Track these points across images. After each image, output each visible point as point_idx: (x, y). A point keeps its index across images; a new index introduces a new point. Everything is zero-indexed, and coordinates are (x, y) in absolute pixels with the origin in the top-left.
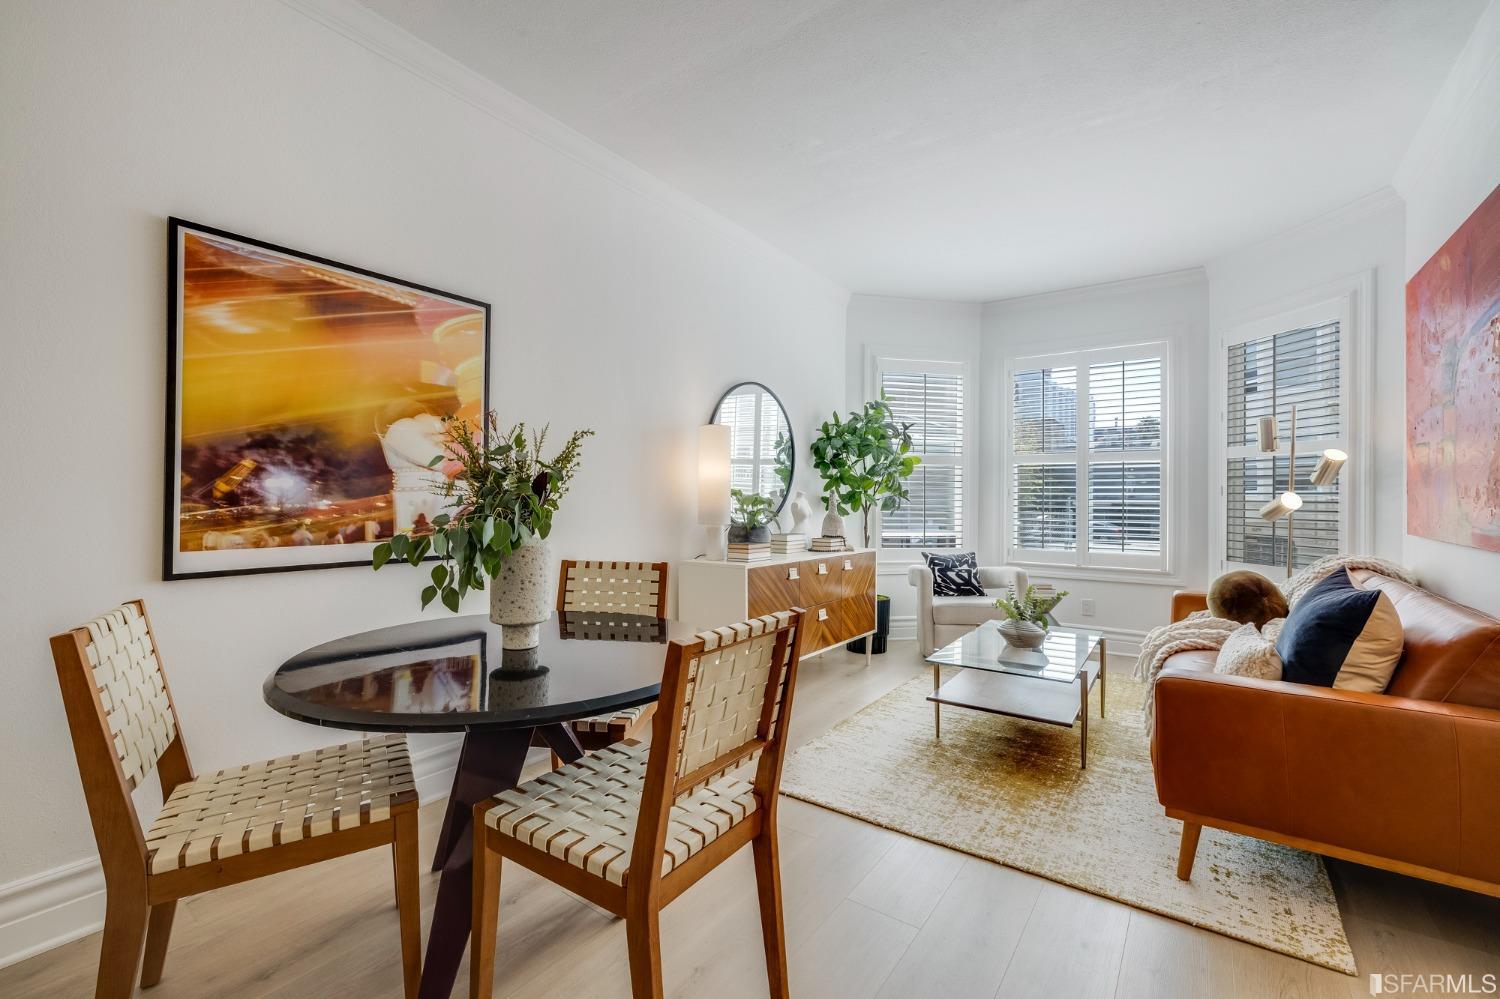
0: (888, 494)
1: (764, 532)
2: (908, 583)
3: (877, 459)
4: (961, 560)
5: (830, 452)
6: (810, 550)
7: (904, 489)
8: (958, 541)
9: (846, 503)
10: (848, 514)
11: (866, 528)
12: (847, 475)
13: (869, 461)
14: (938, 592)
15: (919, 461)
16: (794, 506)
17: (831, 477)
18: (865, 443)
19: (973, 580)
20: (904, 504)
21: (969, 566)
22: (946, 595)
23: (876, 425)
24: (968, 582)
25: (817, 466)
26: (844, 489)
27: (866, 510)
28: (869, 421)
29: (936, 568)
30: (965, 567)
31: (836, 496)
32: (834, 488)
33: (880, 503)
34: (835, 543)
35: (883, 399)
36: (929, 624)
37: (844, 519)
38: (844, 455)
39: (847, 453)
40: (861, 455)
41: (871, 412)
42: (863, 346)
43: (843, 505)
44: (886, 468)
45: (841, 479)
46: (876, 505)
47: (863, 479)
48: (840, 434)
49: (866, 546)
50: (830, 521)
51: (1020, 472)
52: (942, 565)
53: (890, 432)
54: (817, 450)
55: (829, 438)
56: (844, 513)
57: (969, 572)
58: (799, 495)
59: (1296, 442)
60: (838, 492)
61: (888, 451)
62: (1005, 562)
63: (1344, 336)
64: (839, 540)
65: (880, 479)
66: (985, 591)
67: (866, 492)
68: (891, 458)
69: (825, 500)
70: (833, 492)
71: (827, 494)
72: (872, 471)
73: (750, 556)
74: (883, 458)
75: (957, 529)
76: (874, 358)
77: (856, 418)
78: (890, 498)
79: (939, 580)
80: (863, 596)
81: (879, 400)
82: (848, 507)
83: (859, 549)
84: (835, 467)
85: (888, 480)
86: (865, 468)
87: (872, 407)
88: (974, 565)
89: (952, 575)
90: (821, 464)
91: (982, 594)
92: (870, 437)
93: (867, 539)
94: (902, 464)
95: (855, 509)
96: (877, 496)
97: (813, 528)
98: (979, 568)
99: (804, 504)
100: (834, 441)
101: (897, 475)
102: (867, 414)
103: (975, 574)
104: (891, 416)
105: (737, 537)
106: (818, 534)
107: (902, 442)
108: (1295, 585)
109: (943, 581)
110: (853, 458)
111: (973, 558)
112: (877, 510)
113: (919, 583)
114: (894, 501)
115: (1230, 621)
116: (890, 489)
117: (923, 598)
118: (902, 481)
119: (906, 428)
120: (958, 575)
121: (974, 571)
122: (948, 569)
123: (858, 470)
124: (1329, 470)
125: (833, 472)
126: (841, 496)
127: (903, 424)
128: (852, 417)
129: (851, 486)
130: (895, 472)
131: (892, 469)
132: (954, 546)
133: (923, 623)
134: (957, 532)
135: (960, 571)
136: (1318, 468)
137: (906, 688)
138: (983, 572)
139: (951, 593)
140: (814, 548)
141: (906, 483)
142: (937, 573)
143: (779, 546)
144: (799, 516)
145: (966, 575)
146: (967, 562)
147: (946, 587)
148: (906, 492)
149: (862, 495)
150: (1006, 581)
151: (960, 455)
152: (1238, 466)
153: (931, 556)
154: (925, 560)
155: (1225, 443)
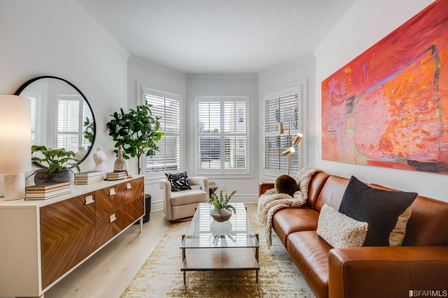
0: (149, 149)
1: (66, 174)
2: (159, 188)
3: (144, 133)
4: (182, 175)
5: (118, 128)
6: (106, 180)
7: (157, 146)
8: (178, 167)
9: (128, 153)
10: (129, 158)
11: (138, 164)
12: (128, 139)
13: (140, 133)
14: (173, 190)
15: (163, 134)
16: (95, 155)
17: (119, 140)
18: (137, 125)
19: (187, 184)
20: (157, 152)
21: (184, 178)
22: (176, 191)
23: (143, 117)
24: (185, 184)
25: (110, 134)
26: (127, 146)
27: (139, 156)
28: (140, 114)
29: (172, 180)
30: (183, 178)
31: (122, 150)
32: (121, 146)
33: (146, 153)
34: (121, 175)
35: (146, 105)
36: (169, 207)
37: (127, 161)
38: (127, 130)
39: (129, 129)
40: (135, 131)
41: (141, 110)
42: (136, 81)
43: (127, 154)
44: (149, 137)
45: (126, 141)
46: (144, 153)
47: (136, 141)
48: (124, 119)
49: (139, 174)
50: (119, 162)
51: (201, 140)
52: (174, 178)
53: (150, 121)
54: (111, 126)
55: (118, 120)
56: (127, 158)
57: (185, 180)
58: (98, 149)
59: (290, 131)
60: (124, 148)
61: (149, 129)
62: (196, 174)
63: (299, 98)
64: (124, 173)
65: (145, 142)
66: (191, 187)
67: (138, 148)
68: (151, 133)
69: (116, 151)
70: (120, 148)
71: (117, 149)
72: (141, 139)
73: (46, 195)
74: (147, 133)
75: (178, 162)
76: (141, 87)
77: (133, 112)
78: (151, 150)
79: (173, 185)
80: (138, 199)
81: (145, 105)
82: (129, 155)
83: (135, 176)
84: (121, 136)
85: (149, 142)
86: (138, 137)
87: (141, 108)
88: (186, 177)
89: (178, 182)
90: (113, 132)
91: (190, 189)
92: (140, 122)
93: (139, 170)
94: (156, 135)
95: (133, 156)
96: (144, 149)
97: (108, 166)
98: (189, 178)
99: (102, 154)
100: (120, 122)
101: (153, 140)
102: (138, 110)
103: (187, 181)
104: (151, 113)
105: (41, 179)
106: (111, 169)
107: (155, 125)
109: (175, 185)
110: (132, 132)
111: (186, 174)
112: (143, 156)
113: (164, 188)
114: (152, 152)
115: (286, 195)
116: (150, 146)
117: (167, 194)
118: (155, 142)
119: (158, 119)
120: (180, 182)
121: (187, 180)
122: (177, 180)
123: (135, 137)
124: (298, 139)
125: (120, 137)
126: (125, 149)
127: (157, 117)
128: (131, 111)
129: (131, 145)
130: (153, 138)
131: (151, 138)
132: (177, 169)
133: (167, 206)
134: (178, 163)
135: (181, 180)
136: (295, 139)
137: (161, 245)
138: (190, 179)
139: (178, 190)
140: (108, 179)
141: (157, 143)
142: (172, 182)
143: (82, 180)
144: (98, 161)
145: (184, 182)
146: (184, 176)
147: (176, 188)
148: (158, 147)
149: (137, 149)
150: (199, 183)
151: (179, 133)
152: (267, 139)
153: (169, 175)
154: (166, 176)
155: (264, 131)
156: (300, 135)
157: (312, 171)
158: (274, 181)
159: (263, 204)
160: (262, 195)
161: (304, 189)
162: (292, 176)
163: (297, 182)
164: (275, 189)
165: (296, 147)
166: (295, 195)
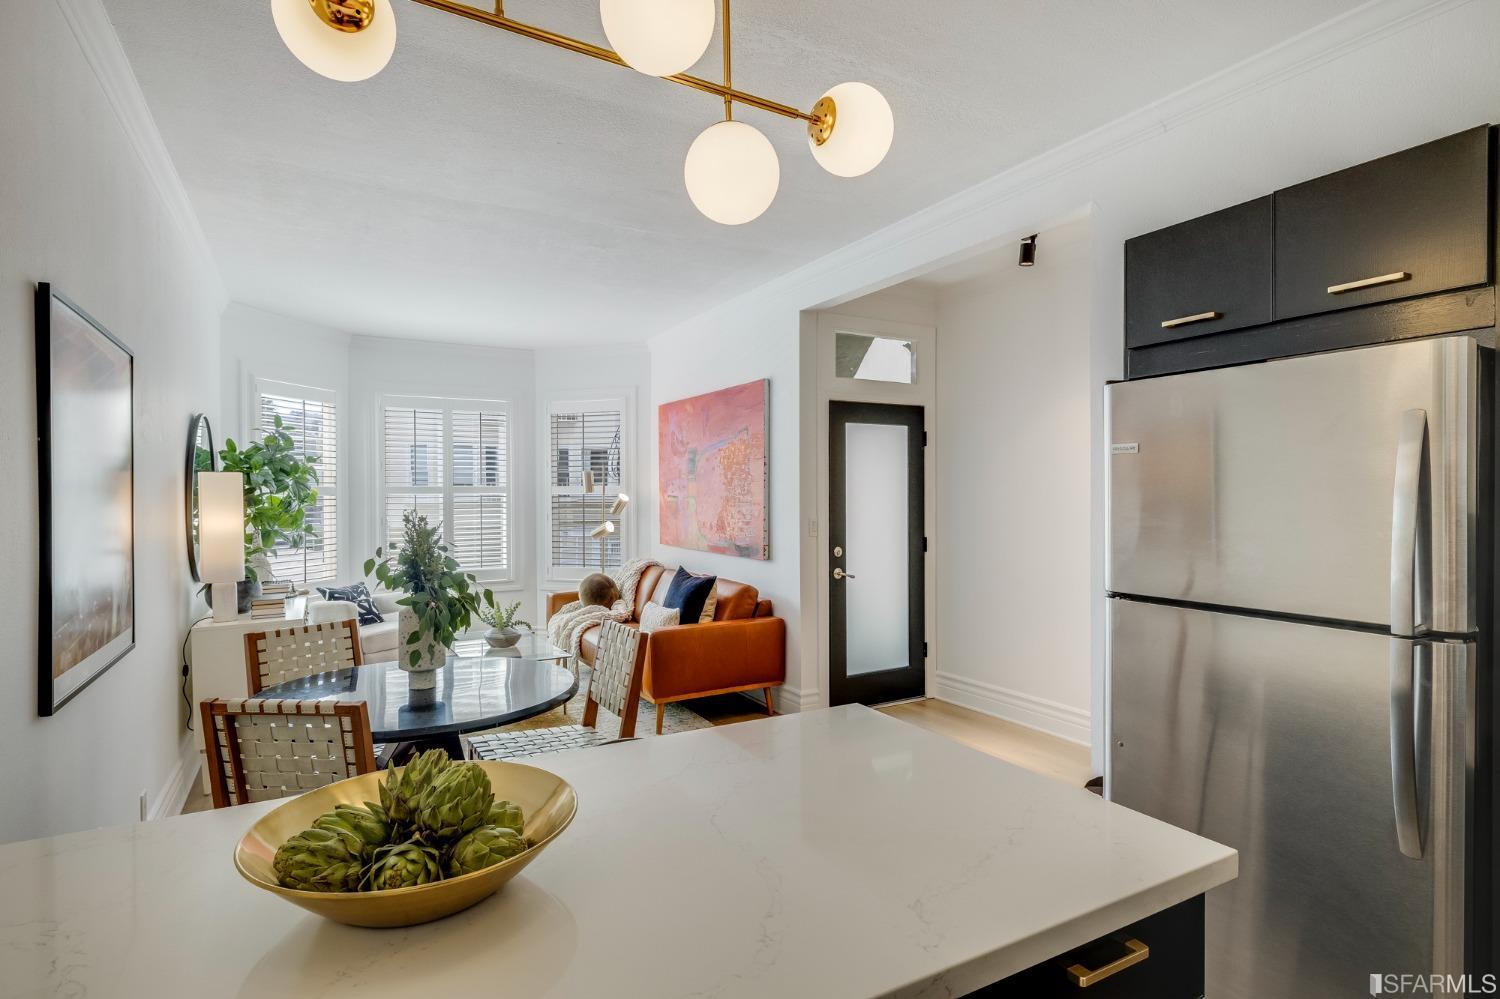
4: (357, 590)
19: (374, 609)
24: (370, 612)
30: (363, 597)
42: (239, 361)
52: (344, 598)
57: (367, 601)
63: (622, 418)
66: (384, 616)
76: (250, 377)
77: (258, 447)
88: (367, 594)
91: (382, 620)
98: (372, 596)
103: (372, 602)
108: (622, 577)
111: (364, 587)
121: (370, 600)
124: (620, 505)
128: (253, 446)
135: (360, 601)
136: (614, 505)
138: (375, 599)
145: (366, 604)
146: (362, 592)
151: (333, 485)
152: (556, 500)
153: (328, 591)
154: (320, 594)
155: (550, 484)
156: (624, 497)
157: (642, 564)
158: (577, 588)
159: (562, 625)
160: (554, 617)
161: (629, 596)
162: (610, 577)
163: (618, 584)
164: (581, 601)
165: (616, 523)
166: (614, 606)
